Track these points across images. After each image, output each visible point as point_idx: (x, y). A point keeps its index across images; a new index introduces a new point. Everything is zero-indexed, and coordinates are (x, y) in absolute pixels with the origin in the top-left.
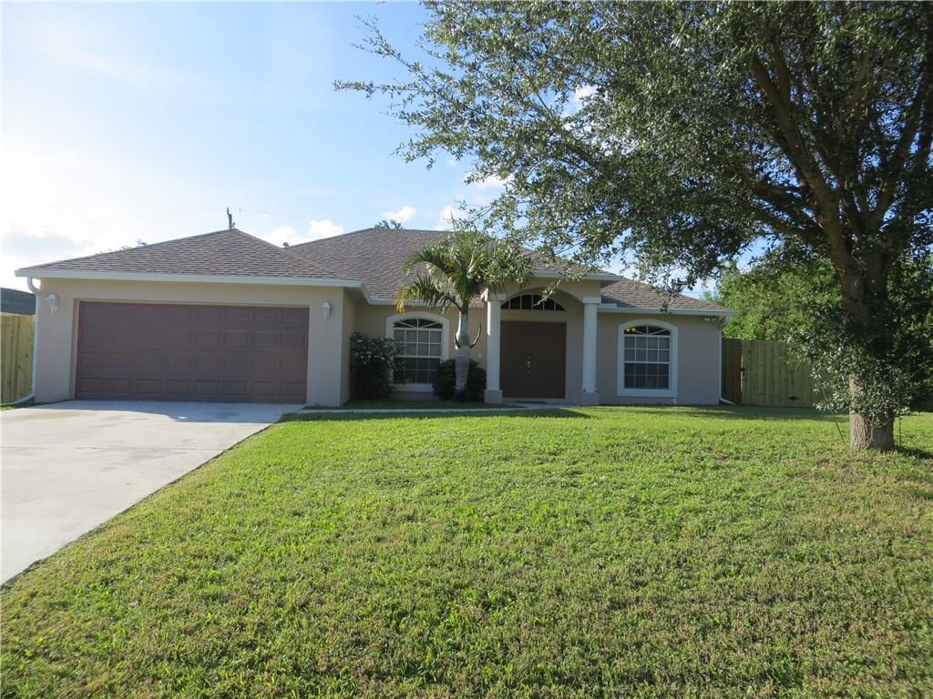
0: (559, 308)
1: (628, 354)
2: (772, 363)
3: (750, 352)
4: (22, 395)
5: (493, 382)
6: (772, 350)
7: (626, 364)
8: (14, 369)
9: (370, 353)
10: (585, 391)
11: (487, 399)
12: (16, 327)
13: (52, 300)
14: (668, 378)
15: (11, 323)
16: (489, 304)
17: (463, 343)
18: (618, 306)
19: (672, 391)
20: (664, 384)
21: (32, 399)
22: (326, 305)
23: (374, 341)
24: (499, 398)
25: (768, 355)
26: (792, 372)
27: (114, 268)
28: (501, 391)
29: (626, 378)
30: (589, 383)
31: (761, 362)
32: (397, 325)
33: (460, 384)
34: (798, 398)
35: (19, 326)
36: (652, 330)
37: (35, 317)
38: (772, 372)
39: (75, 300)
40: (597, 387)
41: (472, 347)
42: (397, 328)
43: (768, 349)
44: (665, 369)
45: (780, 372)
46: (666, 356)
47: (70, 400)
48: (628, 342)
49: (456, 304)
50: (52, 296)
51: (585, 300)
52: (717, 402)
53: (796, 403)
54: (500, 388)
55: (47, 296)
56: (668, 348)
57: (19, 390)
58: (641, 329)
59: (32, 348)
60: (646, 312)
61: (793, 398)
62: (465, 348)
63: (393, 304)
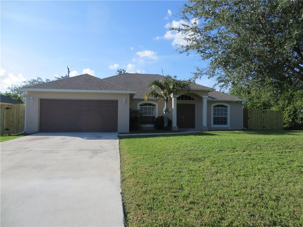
0: (193, 99)
1: (214, 114)
2: (257, 116)
3: (251, 113)
4: (21, 131)
5: (175, 124)
6: (257, 112)
7: (214, 117)
8: (17, 122)
9: (134, 115)
10: (204, 126)
11: (173, 129)
12: (18, 108)
13: (31, 99)
14: (227, 121)
15: (16, 107)
16: (173, 98)
17: (167, 111)
18: (212, 99)
19: (228, 126)
20: (225, 123)
21: (25, 132)
22: (124, 99)
23: (135, 111)
24: (177, 129)
25: (256, 114)
26: (263, 119)
27: (52, 88)
28: (177, 127)
29: (214, 121)
30: (205, 123)
31: (254, 116)
32: (141, 105)
33: (166, 125)
34: (265, 127)
35: (19, 108)
36: (222, 106)
37: (25, 105)
38: (257, 119)
39: (39, 98)
40: (207, 125)
41: (169, 112)
42: (141, 106)
43: (256, 111)
44: (226, 118)
45: (260, 119)
46: (226, 114)
47: (38, 132)
48: (214, 110)
49: (164, 99)
50: (31, 97)
51: (204, 97)
52: (242, 129)
53: (265, 128)
54: (177, 126)
55: (30, 97)
56: (227, 112)
57: (19, 130)
58: (218, 106)
59: (24, 115)
60: (220, 100)
61: (264, 127)
62: (167, 113)
63: (143, 98)
